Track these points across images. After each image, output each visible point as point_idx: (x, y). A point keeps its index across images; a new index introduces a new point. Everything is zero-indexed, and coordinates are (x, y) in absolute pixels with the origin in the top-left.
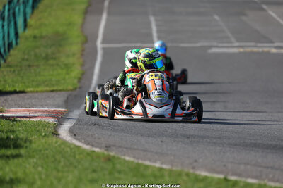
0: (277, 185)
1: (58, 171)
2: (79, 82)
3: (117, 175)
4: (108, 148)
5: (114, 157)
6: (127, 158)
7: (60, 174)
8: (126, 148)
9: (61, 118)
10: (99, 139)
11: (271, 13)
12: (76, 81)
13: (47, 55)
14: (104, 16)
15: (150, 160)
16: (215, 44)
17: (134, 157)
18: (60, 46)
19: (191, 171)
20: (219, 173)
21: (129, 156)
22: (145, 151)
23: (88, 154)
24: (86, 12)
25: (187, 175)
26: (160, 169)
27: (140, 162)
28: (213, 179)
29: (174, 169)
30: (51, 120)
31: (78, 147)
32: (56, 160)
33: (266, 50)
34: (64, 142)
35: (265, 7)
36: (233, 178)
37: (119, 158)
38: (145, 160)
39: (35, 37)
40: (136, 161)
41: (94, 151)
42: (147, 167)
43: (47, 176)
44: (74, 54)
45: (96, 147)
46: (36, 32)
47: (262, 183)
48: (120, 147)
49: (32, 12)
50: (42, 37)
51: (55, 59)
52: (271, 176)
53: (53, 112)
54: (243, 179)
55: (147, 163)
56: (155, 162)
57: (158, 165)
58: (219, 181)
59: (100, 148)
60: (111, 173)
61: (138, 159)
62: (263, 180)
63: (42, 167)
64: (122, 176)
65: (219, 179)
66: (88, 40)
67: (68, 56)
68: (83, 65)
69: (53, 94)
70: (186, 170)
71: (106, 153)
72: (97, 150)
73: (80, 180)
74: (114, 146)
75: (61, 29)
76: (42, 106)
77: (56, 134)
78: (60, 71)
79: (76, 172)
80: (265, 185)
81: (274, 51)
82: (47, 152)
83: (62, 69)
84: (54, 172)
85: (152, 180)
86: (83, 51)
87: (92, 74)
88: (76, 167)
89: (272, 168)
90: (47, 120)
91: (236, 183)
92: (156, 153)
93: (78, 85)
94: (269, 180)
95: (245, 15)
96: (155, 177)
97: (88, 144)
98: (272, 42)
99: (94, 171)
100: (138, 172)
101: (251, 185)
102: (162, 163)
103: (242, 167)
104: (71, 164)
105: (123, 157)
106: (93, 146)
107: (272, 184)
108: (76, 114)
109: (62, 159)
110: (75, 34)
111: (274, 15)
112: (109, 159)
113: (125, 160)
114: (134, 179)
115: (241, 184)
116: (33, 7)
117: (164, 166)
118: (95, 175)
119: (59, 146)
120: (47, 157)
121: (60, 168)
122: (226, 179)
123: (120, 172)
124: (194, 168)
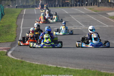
0: (72, 68)
1: (6, 66)
2: (15, 39)
3: (24, 67)
4: (22, 58)
5: (23, 61)
6: (27, 61)
7: (7, 67)
8: (28, 59)
9: (9, 50)
10: (20, 56)
11: (72, 17)
12: (14, 39)
13: (6, 31)
14: (23, 19)
15: (34, 62)
16: (56, 27)
17: (30, 61)
18: (10, 28)
19: (47, 65)
20: (55, 65)
21: (28, 61)
22: (33, 59)
23: (16, 61)
24: (17, 18)
25: (45, 66)
26: (37, 65)
27: (31, 62)
28: (53, 67)
29: (41, 64)
30: (5, 51)
31: (13, 58)
32: (6, 63)
33: (71, 28)
34: (9, 57)
35: (70, 15)
36: (59, 67)
37: (25, 61)
38: (33, 62)
39: (2, 26)
40: (30, 62)
41: (17, 60)
42: (33, 64)
43: (3, 67)
44: (14, 31)
45: (18, 58)
46: (3, 25)
47: (68, 68)
48: (25, 58)
49: (1, 19)
50: (4, 26)
51: (8, 32)
52: (70, 66)
53: (7, 48)
54: (62, 67)
55: (34, 63)
56: (36, 62)
57: (37, 63)
58: (55, 68)
59: (20, 59)
60: (22, 66)
61: (31, 61)
62: (68, 67)
63: (2, 65)
64: (25, 67)
65: (55, 67)
66: (18, 26)
67: (12, 31)
68: (16, 34)
69: (7, 43)
70: (45, 65)
71: (21, 60)
72: (18, 59)
73: (13, 68)
74: (24, 58)
75: (10, 24)
76: (4, 46)
77: (7, 55)
78: (9, 36)
79: (12, 66)
80: (69, 69)
81: (73, 28)
82: (3, 60)
83: (10, 35)
84: (5, 66)
85: (35, 68)
86: (17, 30)
87: (19, 37)
88: (12, 65)
89: (71, 63)
90: (4, 51)
91: (60, 68)
92: (37, 60)
93: (15, 40)
94: (70, 67)
95: (65, 18)
96: (35, 67)
97: (16, 57)
98: (73, 26)
99: (17, 66)
100: (30, 65)
101: (64, 68)
102: (38, 63)
103: (62, 63)
104: (10, 64)
105: (26, 61)
106: (17, 58)
107: (71, 68)
108: (13, 49)
109: (8, 62)
110: (14, 25)
111: (73, 18)
112: (22, 62)
113: (27, 62)
114: (29, 68)
115: (61, 68)
116: (2, 17)
117: (39, 64)
118: (17, 67)
119: (7, 58)
120: (3, 62)
121: (7, 65)
122: (57, 67)
123: (25, 66)
124: (47, 64)
